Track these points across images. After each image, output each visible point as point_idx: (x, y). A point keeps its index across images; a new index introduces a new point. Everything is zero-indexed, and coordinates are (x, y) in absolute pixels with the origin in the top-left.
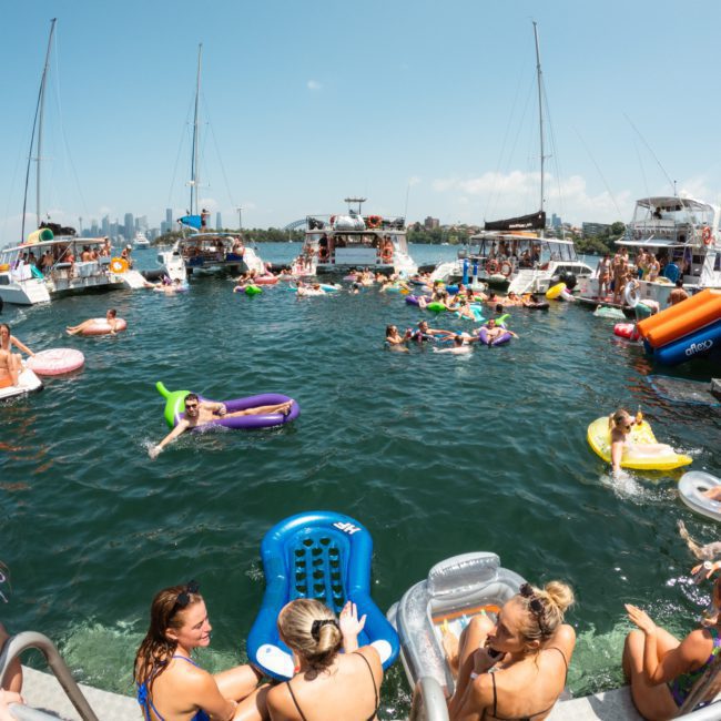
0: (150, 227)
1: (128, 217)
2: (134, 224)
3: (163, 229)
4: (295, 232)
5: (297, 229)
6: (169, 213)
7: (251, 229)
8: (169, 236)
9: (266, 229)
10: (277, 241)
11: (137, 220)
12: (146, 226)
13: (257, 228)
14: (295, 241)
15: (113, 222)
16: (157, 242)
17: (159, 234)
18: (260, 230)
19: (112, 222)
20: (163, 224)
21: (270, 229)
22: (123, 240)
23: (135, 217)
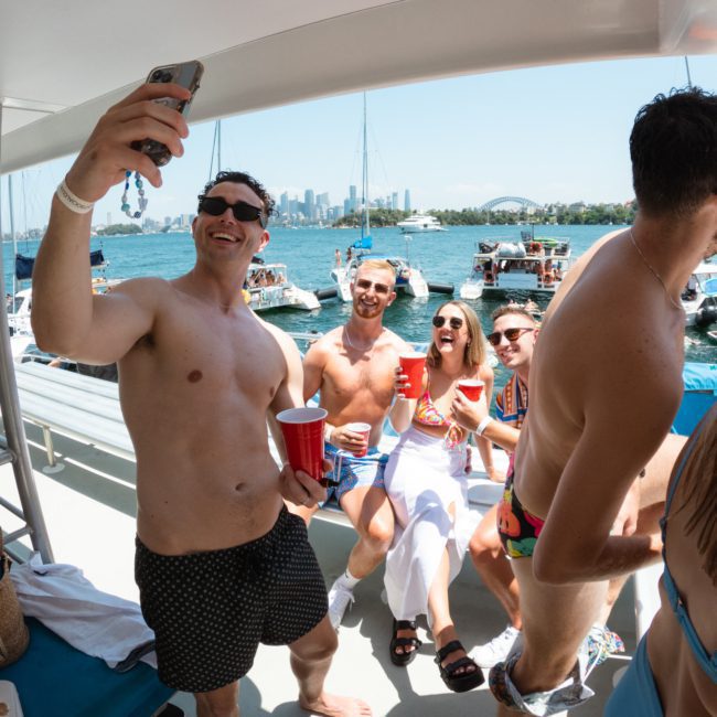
0: (332, 205)
1: (308, 194)
2: (315, 202)
3: (346, 207)
4: (492, 214)
5: (494, 209)
6: (353, 190)
7: (443, 210)
8: (352, 217)
9: (460, 210)
10: (471, 224)
11: (318, 197)
12: (328, 204)
13: (450, 209)
14: (493, 223)
15: (293, 199)
16: (340, 224)
17: (342, 214)
18: (453, 212)
19: (291, 198)
20: (346, 202)
21: (464, 211)
22: (302, 217)
23: (316, 194)
